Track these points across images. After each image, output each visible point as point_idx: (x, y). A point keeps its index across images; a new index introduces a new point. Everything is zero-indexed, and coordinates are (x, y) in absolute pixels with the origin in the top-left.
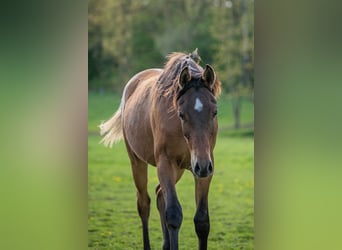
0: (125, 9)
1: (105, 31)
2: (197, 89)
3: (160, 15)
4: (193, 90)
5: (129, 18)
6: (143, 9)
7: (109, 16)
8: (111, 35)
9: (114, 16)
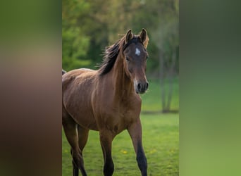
0: (126, 8)
1: (110, 27)
2: (136, 43)
3: (155, 14)
4: (133, 44)
5: (130, 16)
6: (141, 8)
7: (114, 14)
8: (115, 31)
9: (118, 15)
